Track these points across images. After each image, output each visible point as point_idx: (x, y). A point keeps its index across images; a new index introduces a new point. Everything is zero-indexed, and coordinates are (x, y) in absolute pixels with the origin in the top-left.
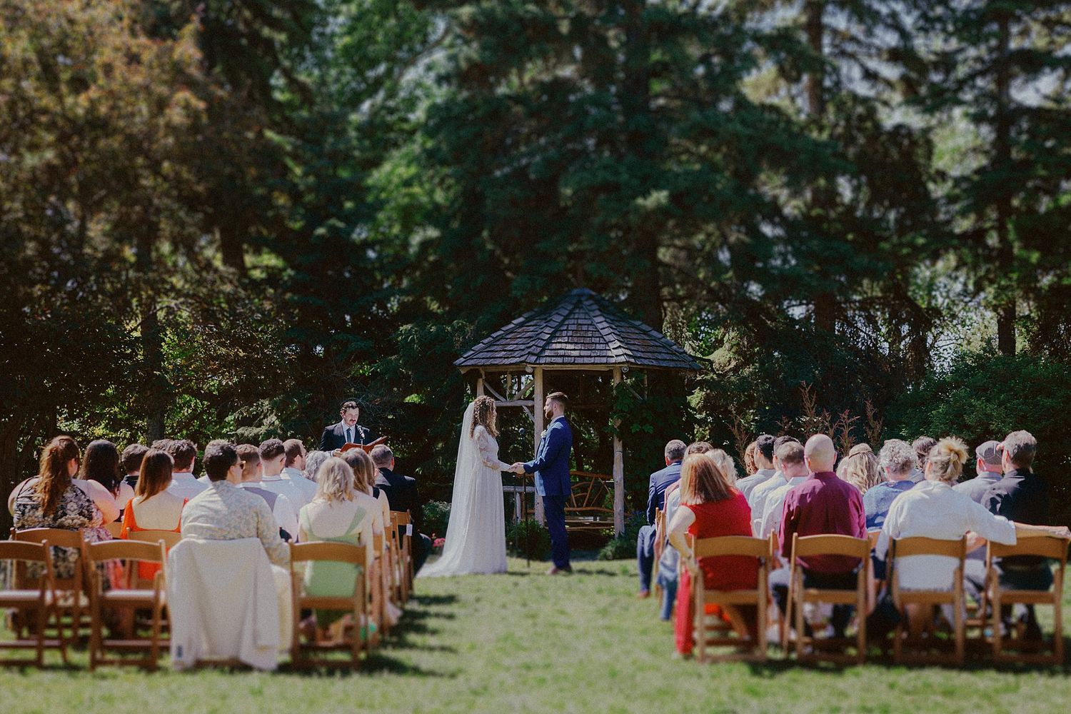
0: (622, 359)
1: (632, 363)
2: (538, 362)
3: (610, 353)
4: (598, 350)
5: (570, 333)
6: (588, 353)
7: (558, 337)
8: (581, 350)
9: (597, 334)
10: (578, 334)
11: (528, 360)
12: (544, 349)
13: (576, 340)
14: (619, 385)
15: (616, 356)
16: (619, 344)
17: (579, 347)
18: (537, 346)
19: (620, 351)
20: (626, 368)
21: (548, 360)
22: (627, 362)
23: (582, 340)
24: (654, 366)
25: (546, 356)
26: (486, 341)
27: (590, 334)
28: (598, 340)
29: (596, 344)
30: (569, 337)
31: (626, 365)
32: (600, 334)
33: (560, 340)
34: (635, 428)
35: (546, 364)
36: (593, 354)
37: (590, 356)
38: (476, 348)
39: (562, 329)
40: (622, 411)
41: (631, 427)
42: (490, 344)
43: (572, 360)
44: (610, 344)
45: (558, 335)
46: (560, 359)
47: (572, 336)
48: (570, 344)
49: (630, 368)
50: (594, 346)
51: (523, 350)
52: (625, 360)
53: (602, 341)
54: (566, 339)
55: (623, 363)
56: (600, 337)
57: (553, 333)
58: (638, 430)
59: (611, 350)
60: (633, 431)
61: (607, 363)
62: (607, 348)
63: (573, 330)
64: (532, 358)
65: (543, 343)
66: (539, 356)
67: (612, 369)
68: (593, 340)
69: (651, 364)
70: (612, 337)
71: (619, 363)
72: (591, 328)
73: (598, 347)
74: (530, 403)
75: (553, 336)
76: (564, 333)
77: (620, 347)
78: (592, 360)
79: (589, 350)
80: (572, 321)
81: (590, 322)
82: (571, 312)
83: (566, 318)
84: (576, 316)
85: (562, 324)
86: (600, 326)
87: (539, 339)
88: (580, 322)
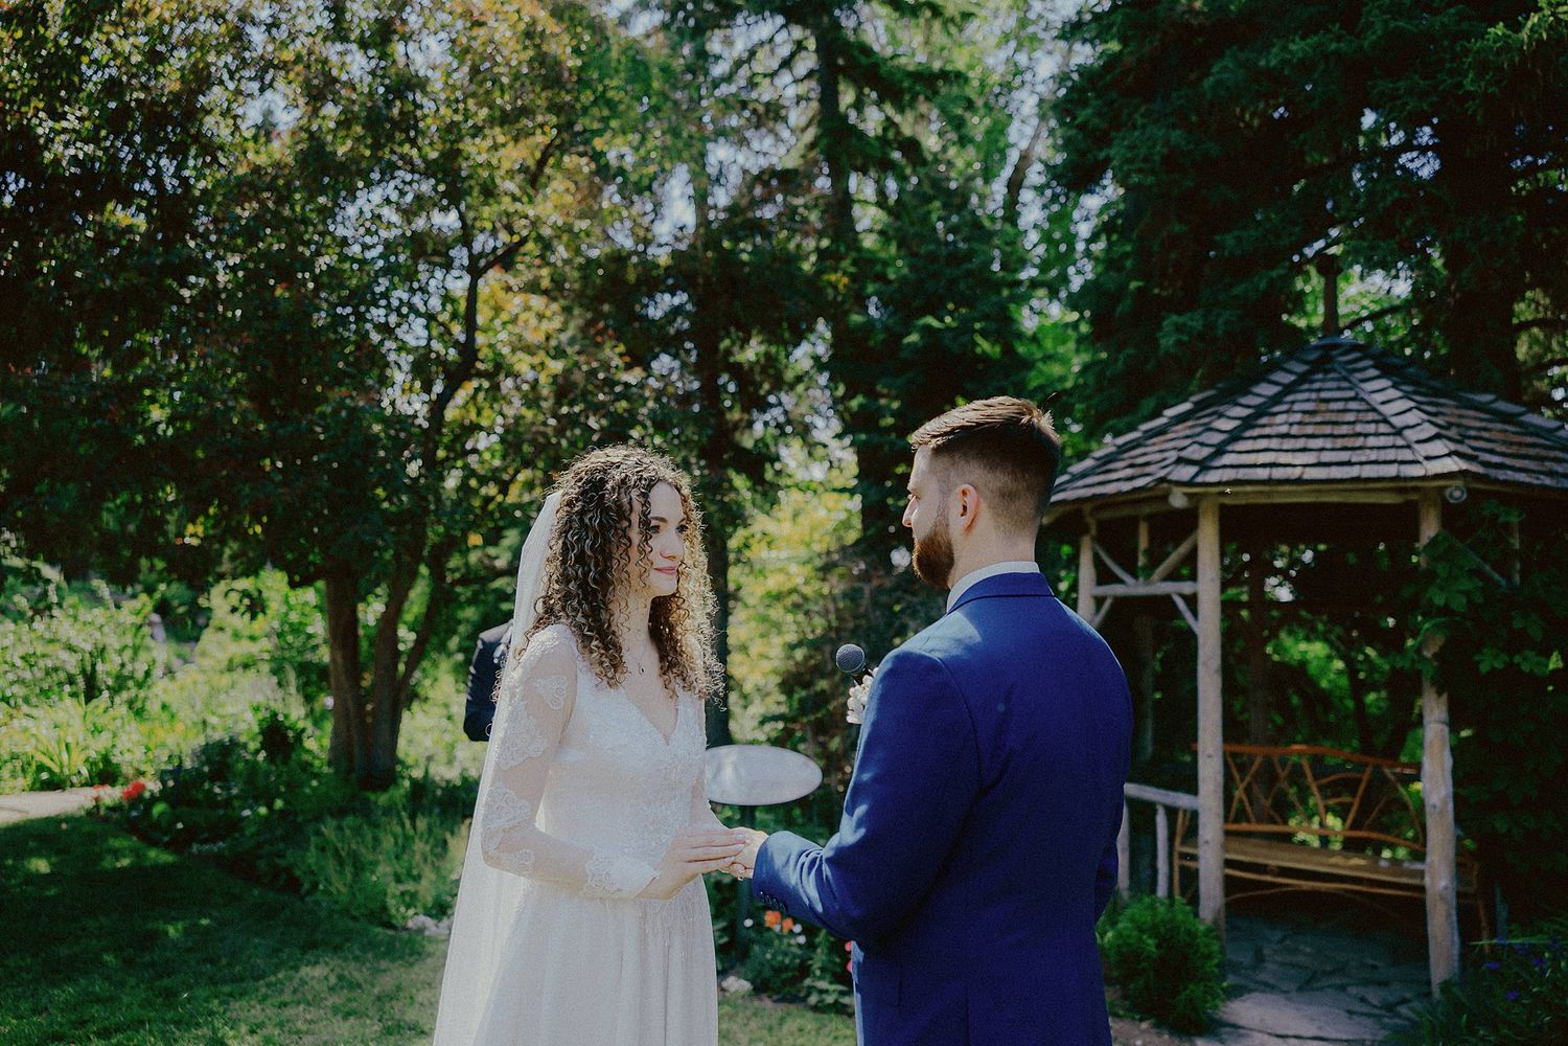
0: (1453, 465)
1: (1476, 476)
2: (1199, 479)
3: (1407, 455)
4: (1372, 448)
5: (1298, 417)
6: (1344, 456)
7: (1264, 426)
8: (1321, 450)
9: (1371, 416)
10: (1318, 419)
11: (1174, 477)
12: (1220, 451)
13: (1309, 430)
14: (1434, 542)
15: (1428, 458)
16: (1433, 430)
17: (1317, 443)
18: (1202, 444)
19: (1439, 447)
20: (1457, 494)
21: (1228, 475)
22: (1463, 473)
23: (1327, 430)
24: (1544, 487)
25: (1225, 466)
26: (1100, 452)
27: (1350, 417)
28: (1371, 428)
29: (1366, 435)
30: (1291, 424)
31: (1459, 483)
32: (1380, 413)
33: (1267, 431)
34: (1489, 661)
35: (1219, 484)
36: (1354, 460)
37: (1349, 463)
38: (1078, 468)
39: (1276, 409)
40: (1446, 610)
41: (1477, 658)
42: (1106, 460)
43: (1295, 473)
44: (1407, 433)
45: (1264, 421)
46: (1263, 474)
47: (1299, 423)
48: (1293, 441)
49: (1470, 491)
50: (1359, 442)
51: (1167, 459)
52: (1455, 468)
53: (1383, 428)
54: (1284, 429)
55: (1450, 475)
56: (1377, 422)
57: (1249, 416)
58: (1499, 665)
59: (1408, 447)
60: (1484, 668)
61: (1397, 478)
62: (1400, 442)
63: (1304, 412)
64: (1186, 472)
65: (1216, 438)
66: (1204, 465)
67: (1414, 497)
68: (1359, 428)
69: (1535, 482)
70: (1413, 417)
71: (1437, 477)
72: (1353, 405)
73: (1372, 441)
74: (1187, 588)
75: (1248, 423)
76: (1280, 419)
77: (1437, 437)
78: (1354, 472)
79: (1345, 449)
80: (1305, 396)
81: (1351, 394)
82: (1303, 378)
83: (1289, 389)
84: (1317, 385)
85: (1276, 400)
86: (1379, 397)
87: (1211, 429)
88: (1324, 395)
